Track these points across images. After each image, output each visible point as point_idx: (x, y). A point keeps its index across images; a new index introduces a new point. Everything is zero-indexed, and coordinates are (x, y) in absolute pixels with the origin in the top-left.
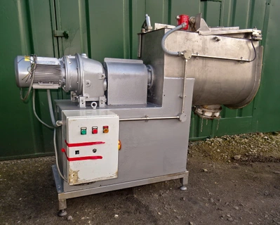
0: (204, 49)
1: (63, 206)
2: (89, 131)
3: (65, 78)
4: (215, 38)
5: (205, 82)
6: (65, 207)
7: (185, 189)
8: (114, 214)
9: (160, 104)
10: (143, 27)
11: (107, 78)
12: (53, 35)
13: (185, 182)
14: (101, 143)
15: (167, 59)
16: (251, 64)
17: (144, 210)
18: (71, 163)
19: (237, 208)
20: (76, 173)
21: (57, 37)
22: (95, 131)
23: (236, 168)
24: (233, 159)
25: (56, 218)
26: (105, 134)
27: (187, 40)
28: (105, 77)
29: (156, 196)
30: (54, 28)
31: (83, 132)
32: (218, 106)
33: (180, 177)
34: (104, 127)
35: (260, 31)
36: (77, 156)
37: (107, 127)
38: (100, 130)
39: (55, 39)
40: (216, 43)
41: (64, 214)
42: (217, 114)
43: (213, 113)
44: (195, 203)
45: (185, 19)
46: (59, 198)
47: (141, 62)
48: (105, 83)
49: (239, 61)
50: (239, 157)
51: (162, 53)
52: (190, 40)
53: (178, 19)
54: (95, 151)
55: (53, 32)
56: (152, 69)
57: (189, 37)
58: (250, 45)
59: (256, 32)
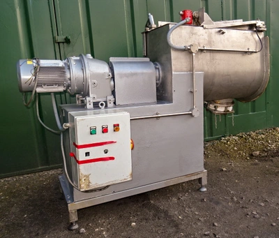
0: (210, 43)
1: (74, 218)
2: (99, 130)
3: (70, 79)
4: (220, 31)
5: (214, 75)
6: (76, 219)
7: (205, 189)
8: (131, 222)
9: (170, 101)
10: (147, 26)
11: (113, 78)
12: (55, 41)
13: (204, 182)
14: (112, 142)
15: (173, 54)
16: (258, 55)
17: (163, 215)
18: (82, 167)
19: (263, 204)
20: (87, 177)
21: (59, 43)
22: (105, 130)
23: (256, 164)
24: (251, 156)
25: (66, 232)
26: (116, 133)
27: (193, 34)
28: (111, 76)
29: (175, 200)
30: (55, 34)
31: (93, 132)
32: (230, 100)
33: (198, 177)
34: (114, 126)
35: (264, 23)
36: (88, 158)
37: (118, 125)
38: (111, 128)
39: (56, 45)
40: (222, 36)
41: (76, 227)
42: (230, 109)
43: (226, 108)
44: (217, 203)
45: (188, 14)
46: (69, 209)
47: (148, 59)
48: (112, 83)
49: (246, 52)
50: (258, 153)
51: (168, 48)
52: (195, 34)
53: (182, 15)
54: (106, 152)
55: (54, 38)
56: (159, 66)
57: (195, 31)
58: (255, 36)
59: (260, 23)
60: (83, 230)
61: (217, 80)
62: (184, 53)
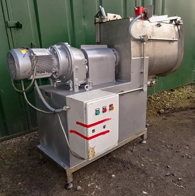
0: (153, 33)
1: (70, 179)
4: (158, 25)
5: (154, 58)
6: (72, 180)
7: (145, 142)
13: (145, 137)
14: (108, 119)
15: (133, 43)
16: (176, 43)
18: (90, 141)
20: (93, 149)
21: (10, 27)
22: (105, 110)
25: (65, 191)
26: (111, 111)
27: (143, 27)
31: (97, 113)
34: (110, 106)
35: (180, 18)
36: (94, 134)
37: (112, 105)
38: (108, 108)
39: (8, 29)
40: (159, 28)
41: (71, 186)
42: (154, 82)
46: (67, 174)
48: (87, 67)
49: (171, 41)
52: (145, 26)
53: (136, 11)
54: (104, 127)
55: (6, 23)
56: (116, 52)
57: (145, 24)
58: (176, 28)
59: (179, 19)
60: (79, 188)
61: (155, 62)
62: (138, 42)
